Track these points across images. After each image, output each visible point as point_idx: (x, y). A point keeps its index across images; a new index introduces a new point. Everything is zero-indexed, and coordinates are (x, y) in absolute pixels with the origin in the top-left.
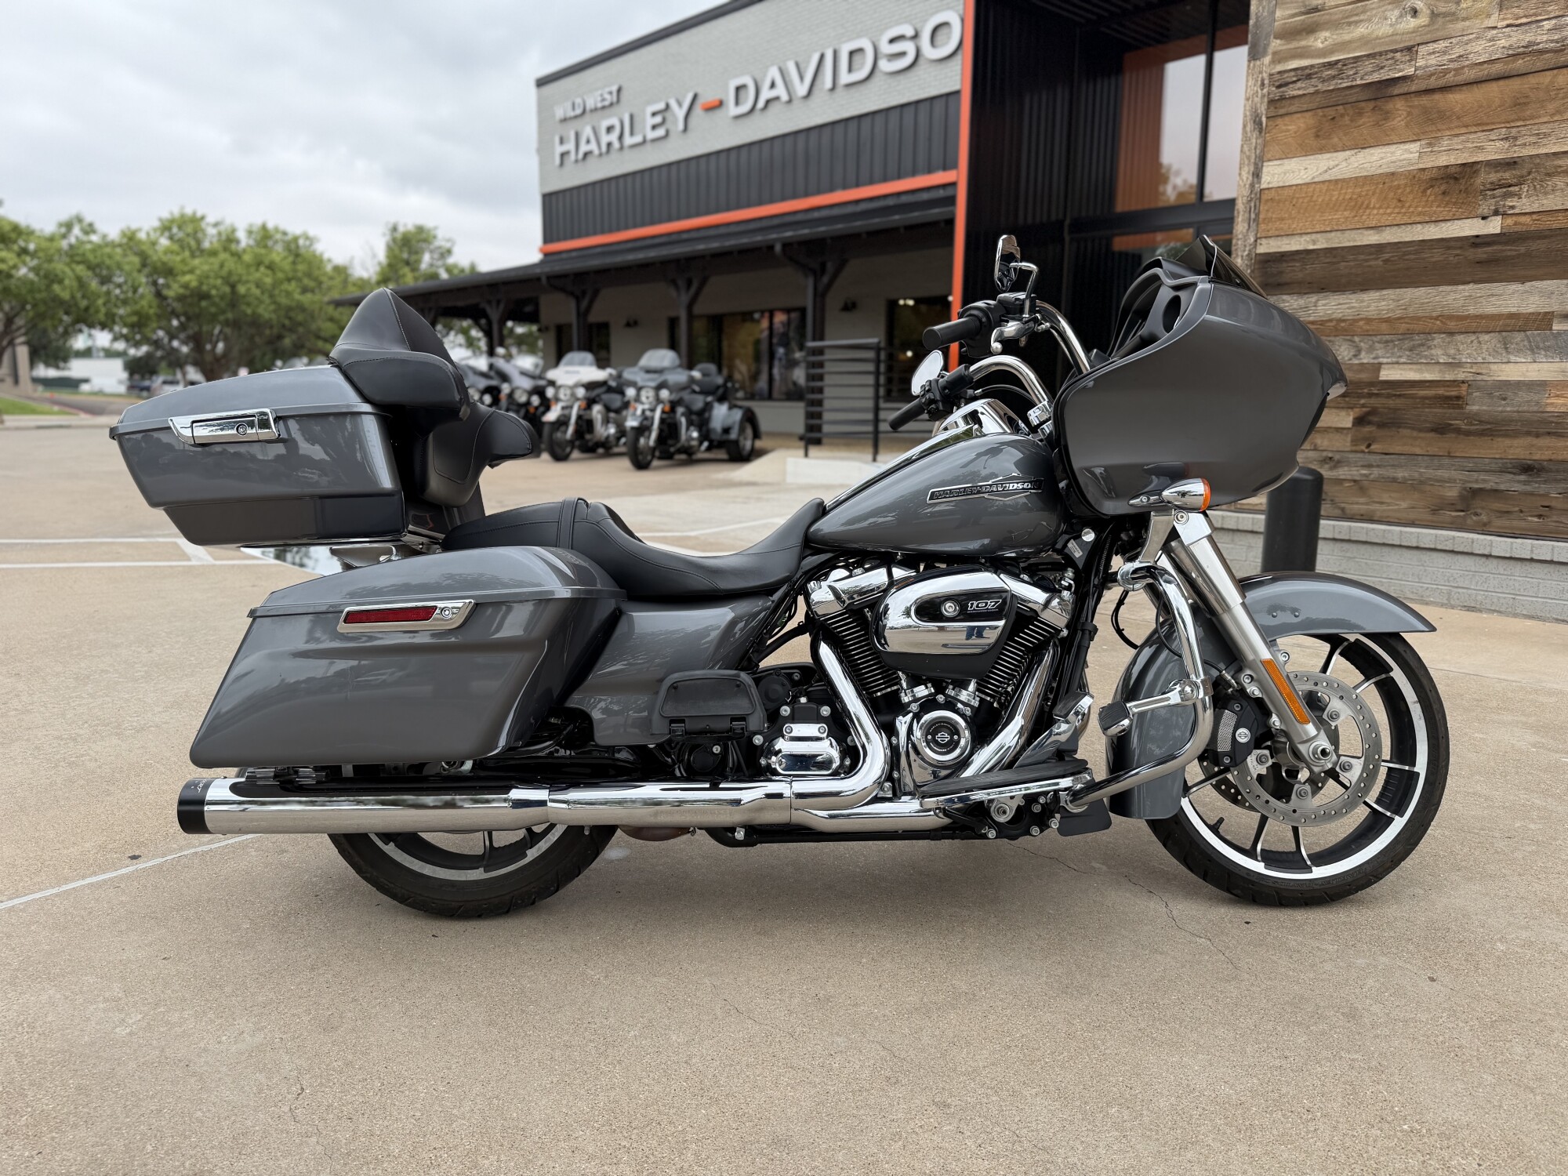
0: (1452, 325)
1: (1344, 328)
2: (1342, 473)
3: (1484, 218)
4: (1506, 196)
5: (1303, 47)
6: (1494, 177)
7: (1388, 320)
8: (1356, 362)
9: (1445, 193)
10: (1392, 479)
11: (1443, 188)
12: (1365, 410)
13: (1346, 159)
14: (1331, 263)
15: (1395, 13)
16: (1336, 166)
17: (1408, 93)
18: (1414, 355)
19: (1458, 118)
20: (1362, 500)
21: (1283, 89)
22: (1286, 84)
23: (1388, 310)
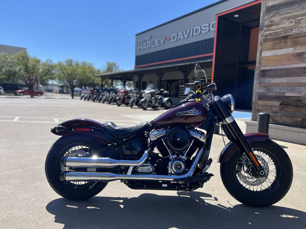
0: (300, 85)
1: (278, 85)
2: (277, 114)
5: (270, 29)
7: (285, 84)
8: (280, 92)
9: (298, 58)
10: (287, 116)
11: (298, 57)
12: (282, 102)
13: (279, 51)
14: (275, 72)
15: (288, 23)
16: (277, 52)
17: (291, 38)
18: (292, 91)
19: (301, 43)
20: (281, 120)
21: (266, 37)
22: (267, 36)
23: (287, 82)
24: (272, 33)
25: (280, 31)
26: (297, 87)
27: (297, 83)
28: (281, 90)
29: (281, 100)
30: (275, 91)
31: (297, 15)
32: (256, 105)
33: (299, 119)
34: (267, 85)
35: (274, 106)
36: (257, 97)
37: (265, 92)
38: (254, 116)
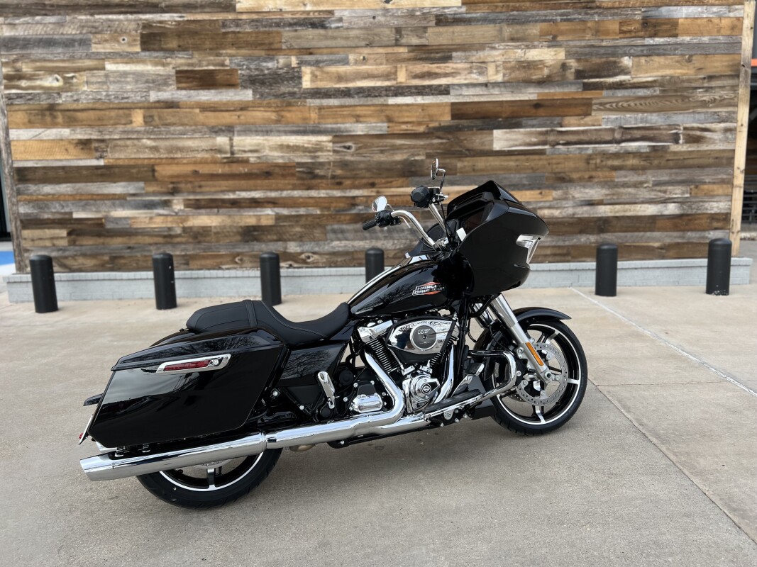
0: (95, 197)
1: (56, 198)
2: (67, 253)
3: (97, 158)
4: (104, 151)
5: (17, 85)
6: (97, 145)
7: (71, 195)
8: (63, 211)
9: (82, 149)
10: (84, 255)
11: (81, 147)
12: (70, 229)
13: (43, 132)
14: (45, 173)
15: (50, 79)
16: (40, 134)
17: (61, 111)
18: (84, 208)
19: (82, 121)
20: (76, 264)
21: (11, 101)
22: (13, 99)
23: (71, 191)
24: (21, 94)
25: (39, 94)
26: (92, 202)
27: (89, 195)
28: (63, 207)
29: (69, 226)
30: (54, 210)
31: (64, 67)
32: (20, 240)
33: (106, 258)
34: (34, 198)
35: (57, 238)
36: (19, 223)
37: (32, 213)
38: (19, 263)
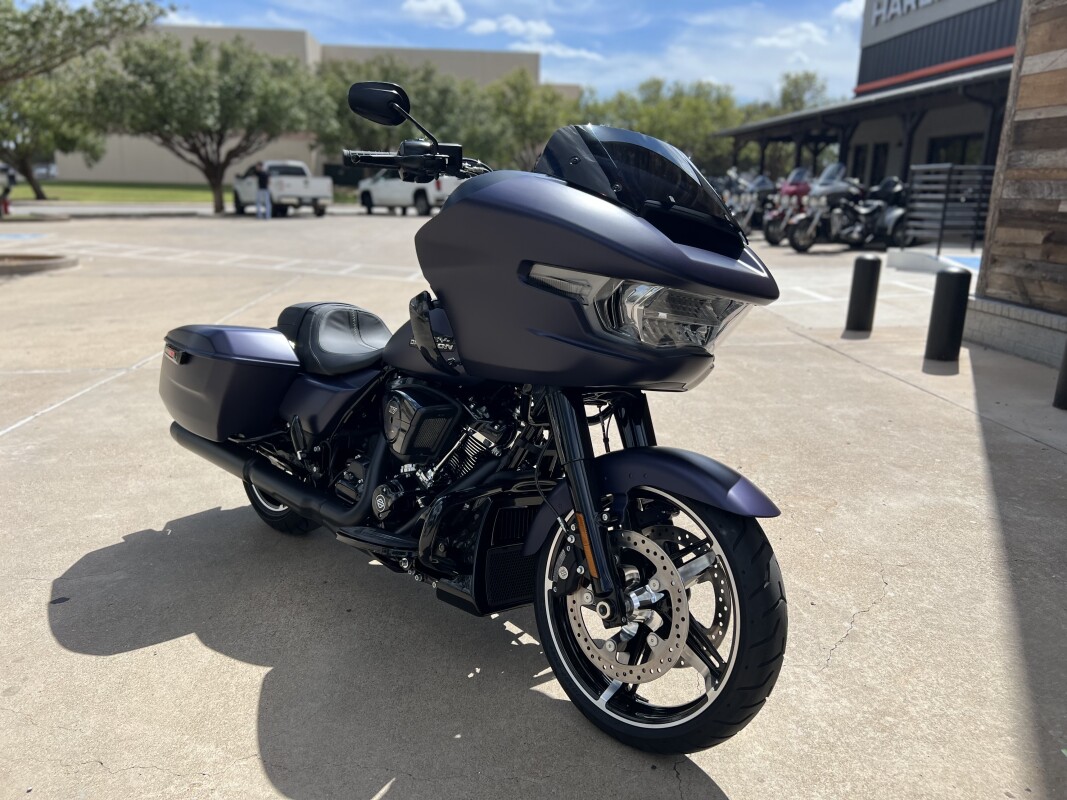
1: (1044, 173)
2: (1034, 275)
8: (1049, 198)
10: (1055, 281)
12: (1050, 232)
13: (1061, 55)
14: (1047, 129)
16: (1057, 59)
20: (1040, 294)
21: (1038, 6)
22: (1040, 2)
28: (1050, 194)
29: (1049, 226)
30: (1039, 196)
32: (992, 241)
34: (1023, 174)
35: (1030, 246)
36: (997, 215)
37: (1015, 199)
38: (982, 279)
